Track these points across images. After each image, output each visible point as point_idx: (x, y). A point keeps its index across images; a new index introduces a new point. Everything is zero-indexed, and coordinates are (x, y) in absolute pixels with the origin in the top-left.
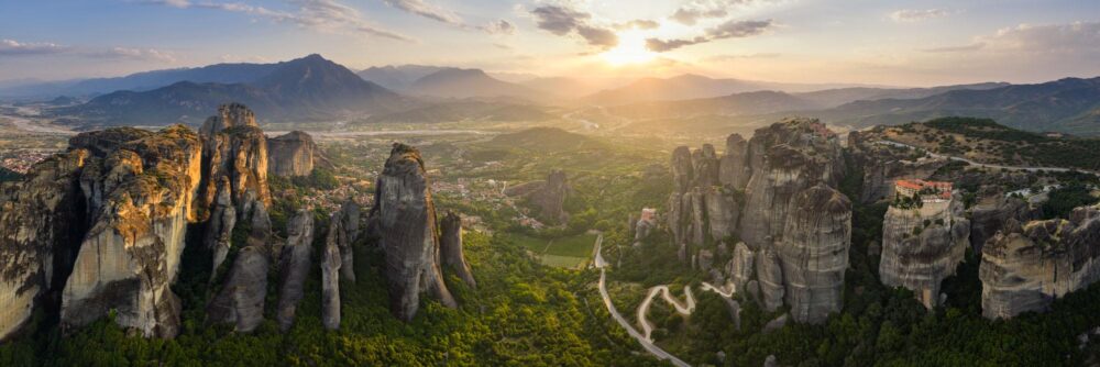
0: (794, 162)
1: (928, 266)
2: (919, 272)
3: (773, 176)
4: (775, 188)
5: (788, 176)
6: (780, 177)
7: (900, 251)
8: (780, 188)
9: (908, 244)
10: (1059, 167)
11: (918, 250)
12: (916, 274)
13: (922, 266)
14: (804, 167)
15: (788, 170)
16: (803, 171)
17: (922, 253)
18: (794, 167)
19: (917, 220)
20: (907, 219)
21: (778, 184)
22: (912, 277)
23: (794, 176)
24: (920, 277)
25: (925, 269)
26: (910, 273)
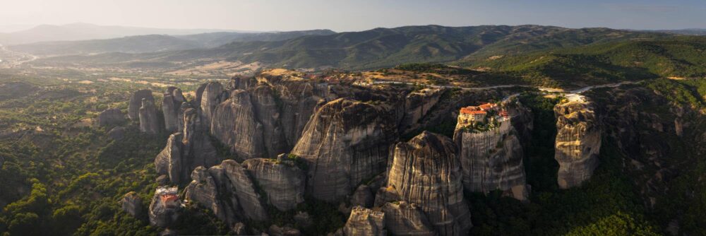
0: (368, 115)
1: (517, 167)
2: (511, 174)
3: (348, 136)
4: (354, 147)
5: (365, 133)
6: (357, 135)
7: (491, 164)
8: (357, 145)
9: (497, 157)
10: (508, 84)
11: (506, 158)
12: (509, 176)
13: (513, 169)
14: (378, 119)
15: (364, 126)
16: (378, 123)
17: (510, 159)
18: (369, 121)
19: (498, 137)
20: (489, 138)
21: (354, 143)
22: (505, 179)
23: (370, 130)
24: (511, 178)
25: (516, 170)
26: (503, 177)
